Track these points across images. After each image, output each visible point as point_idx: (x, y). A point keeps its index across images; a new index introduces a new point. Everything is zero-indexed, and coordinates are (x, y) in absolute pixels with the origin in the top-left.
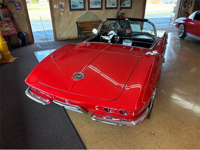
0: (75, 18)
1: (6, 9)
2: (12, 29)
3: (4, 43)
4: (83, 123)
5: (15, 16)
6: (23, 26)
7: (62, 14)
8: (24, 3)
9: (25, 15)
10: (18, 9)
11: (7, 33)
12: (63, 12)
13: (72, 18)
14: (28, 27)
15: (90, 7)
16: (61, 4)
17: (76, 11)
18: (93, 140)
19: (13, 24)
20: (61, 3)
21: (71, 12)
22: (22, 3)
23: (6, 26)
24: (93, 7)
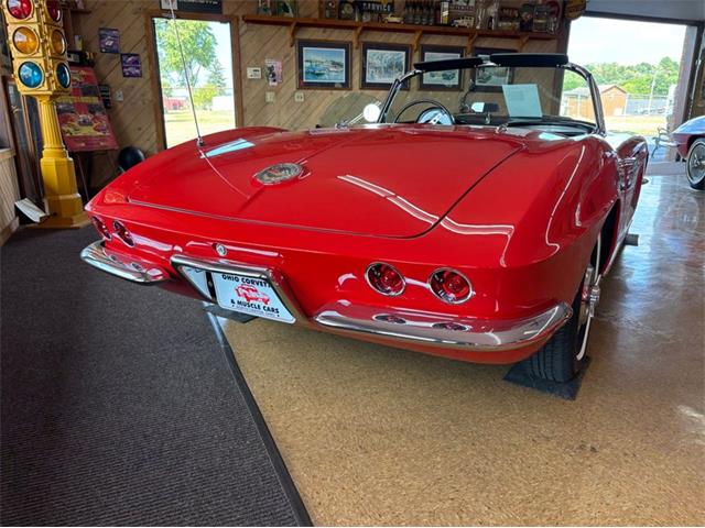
0: (314, 115)
1: (90, 69)
2: (101, 134)
3: (64, 160)
4: (293, 394)
5: (119, 96)
6: (140, 129)
7: (270, 97)
8: (149, 57)
9: (149, 96)
10: (131, 75)
11: (83, 145)
12: (277, 91)
13: (303, 112)
14: (155, 135)
15: (367, 81)
16: (270, 65)
17: (319, 91)
18: (322, 451)
19: (109, 118)
20: (269, 63)
21: (301, 93)
22: (144, 56)
23: (84, 121)
24: (378, 79)
